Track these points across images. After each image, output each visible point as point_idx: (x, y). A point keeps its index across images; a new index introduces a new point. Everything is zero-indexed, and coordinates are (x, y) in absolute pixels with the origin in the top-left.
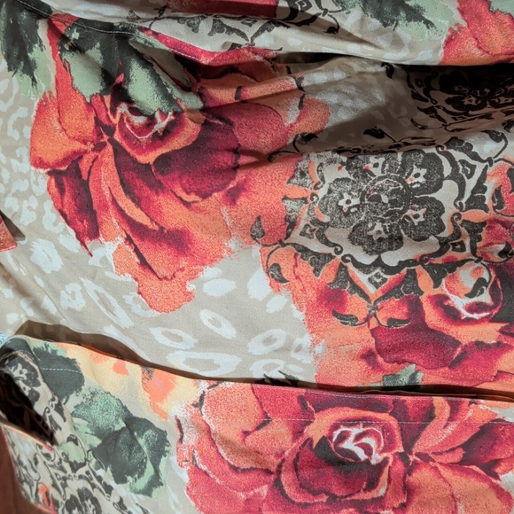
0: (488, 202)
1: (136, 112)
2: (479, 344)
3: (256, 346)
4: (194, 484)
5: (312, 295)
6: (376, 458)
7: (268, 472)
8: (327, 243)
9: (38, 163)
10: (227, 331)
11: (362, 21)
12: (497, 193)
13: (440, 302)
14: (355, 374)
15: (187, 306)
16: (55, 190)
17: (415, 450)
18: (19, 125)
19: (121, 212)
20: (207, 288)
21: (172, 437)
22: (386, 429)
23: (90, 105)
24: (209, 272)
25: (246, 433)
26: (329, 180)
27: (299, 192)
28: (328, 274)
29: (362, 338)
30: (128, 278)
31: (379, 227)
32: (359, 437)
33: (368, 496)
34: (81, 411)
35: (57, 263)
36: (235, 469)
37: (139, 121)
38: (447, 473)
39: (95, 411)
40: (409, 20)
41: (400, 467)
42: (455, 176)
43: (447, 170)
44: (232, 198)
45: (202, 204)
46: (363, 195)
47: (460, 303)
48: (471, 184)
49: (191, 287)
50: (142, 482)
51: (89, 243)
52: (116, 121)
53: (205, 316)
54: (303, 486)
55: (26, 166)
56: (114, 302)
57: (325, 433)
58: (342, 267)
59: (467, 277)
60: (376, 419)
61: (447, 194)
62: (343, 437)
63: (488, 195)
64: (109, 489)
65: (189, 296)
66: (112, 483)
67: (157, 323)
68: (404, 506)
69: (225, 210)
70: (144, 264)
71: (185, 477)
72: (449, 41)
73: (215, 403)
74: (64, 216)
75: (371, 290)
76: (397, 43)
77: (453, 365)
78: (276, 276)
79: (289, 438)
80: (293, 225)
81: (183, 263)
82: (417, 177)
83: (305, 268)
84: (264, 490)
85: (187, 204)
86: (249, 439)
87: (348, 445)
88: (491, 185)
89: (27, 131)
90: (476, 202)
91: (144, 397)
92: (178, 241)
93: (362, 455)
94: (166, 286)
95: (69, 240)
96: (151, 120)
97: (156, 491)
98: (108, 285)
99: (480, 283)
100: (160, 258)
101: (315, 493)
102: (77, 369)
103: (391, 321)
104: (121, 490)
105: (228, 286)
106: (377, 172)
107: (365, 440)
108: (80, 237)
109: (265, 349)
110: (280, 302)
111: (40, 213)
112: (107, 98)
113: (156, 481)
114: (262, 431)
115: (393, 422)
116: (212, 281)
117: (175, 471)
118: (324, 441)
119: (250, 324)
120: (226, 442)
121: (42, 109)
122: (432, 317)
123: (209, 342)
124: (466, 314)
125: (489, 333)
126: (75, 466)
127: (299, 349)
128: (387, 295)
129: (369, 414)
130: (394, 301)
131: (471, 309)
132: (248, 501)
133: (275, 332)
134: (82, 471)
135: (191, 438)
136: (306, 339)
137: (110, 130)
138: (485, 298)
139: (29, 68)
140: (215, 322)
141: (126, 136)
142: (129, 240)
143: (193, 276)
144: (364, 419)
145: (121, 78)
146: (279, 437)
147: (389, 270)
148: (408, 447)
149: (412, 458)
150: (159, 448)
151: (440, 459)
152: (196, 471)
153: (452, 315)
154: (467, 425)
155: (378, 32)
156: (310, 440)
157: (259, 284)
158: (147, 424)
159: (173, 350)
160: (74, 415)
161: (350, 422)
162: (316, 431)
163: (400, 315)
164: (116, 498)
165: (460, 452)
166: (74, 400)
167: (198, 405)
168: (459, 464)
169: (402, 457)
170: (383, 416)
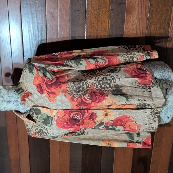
0: (90, 87)
1: (48, 78)
2: (89, 103)
3: (64, 105)
4: (57, 123)
5: (70, 98)
6: (79, 119)
7: (66, 121)
8: (71, 92)
9: (35, 85)
10: (60, 104)
11: (75, 65)
12: (91, 86)
13: (84, 98)
14: (76, 108)
15: (55, 101)
16: (37, 88)
17: (84, 117)
18: (31, 80)
19: (46, 90)
20: (58, 99)
21: (54, 118)
22: (80, 115)
23: (42, 78)
24: (58, 97)
25: (63, 116)
26: (71, 85)
27: (68, 87)
28: (72, 96)
29: (76, 103)
30: (47, 98)
31: (77, 90)
32: (77, 116)
33: (78, 123)
34: (41, 117)
35: (37, 97)
36: (62, 121)
37: (48, 79)
38: (88, 120)
39: (43, 116)
40: (80, 65)
41: (82, 120)
42: (86, 84)
43: (85, 83)
44: (60, 88)
45: (57, 89)
46: (75, 87)
47: (86, 98)
48: (88, 85)
49: (56, 99)
50: (50, 125)
51: (42, 94)
52: (45, 79)
53: (57, 102)
54: (70, 123)
55: (33, 85)
56: (46, 101)
58: (73, 95)
59: (87, 95)
61: (85, 86)
62: (75, 116)
63: (89, 86)
64: (45, 127)
65: (55, 100)
66: (45, 126)
67: (51, 104)
68: (83, 124)
69: (59, 89)
70: (49, 96)
71: (56, 123)
72: (85, 67)
73: (59, 113)
74: (38, 91)
75: (77, 97)
76: (79, 68)
77: (87, 106)
78: (66, 96)
79: (68, 117)
80: (67, 91)
81: (55, 96)
82: (81, 84)
83: (69, 95)
84: (65, 123)
85: (55, 89)
86: (63, 117)
87: (76, 117)
88: (90, 85)
89: (33, 81)
90: (88, 87)
91: (50, 113)
92: (54, 93)
94: (52, 99)
95: (39, 94)
96: (50, 79)
97: (52, 126)
98: (45, 99)
99: (88, 96)
100: (51, 95)
101: (72, 123)
103: (79, 101)
104: (46, 127)
105: (60, 98)
106: (77, 84)
107: (78, 117)
108: (40, 94)
109: (65, 105)
110: (66, 99)
111: (35, 91)
112: (44, 77)
113: (52, 124)
114: (65, 116)
115: (81, 114)
116: (58, 98)
117: (54, 122)
118: (73, 117)
119: (63, 102)
120: (60, 118)
121: (35, 78)
122: (84, 100)
123: (58, 105)
124: (87, 99)
125: (90, 101)
126: (39, 126)
127: (69, 105)
128: (78, 98)
129: (78, 113)
130: (79, 98)
131: (88, 99)
132: (64, 125)
133: (66, 103)
134: (40, 126)
135: (56, 118)
136: (70, 104)
137: (45, 81)
138: (89, 97)
139: (32, 73)
140: (59, 103)
141: (47, 81)
142: (47, 94)
143: (56, 97)
145: (45, 74)
146: (67, 116)
147: (78, 95)
148: (83, 117)
150: (52, 119)
151: (87, 118)
152: (57, 122)
153: (86, 100)
154: (89, 113)
155: (77, 67)
156: (71, 117)
157: (64, 98)
158: (50, 117)
159: (53, 107)
160: (40, 117)
161: (76, 114)
162: (71, 116)
163: (80, 100)
164: (46, 129)
165: (89, 117)
166: (40, 115)
167: (57, 113)
168: (89, 119)
169: (82, 118)
170: (79, 113)
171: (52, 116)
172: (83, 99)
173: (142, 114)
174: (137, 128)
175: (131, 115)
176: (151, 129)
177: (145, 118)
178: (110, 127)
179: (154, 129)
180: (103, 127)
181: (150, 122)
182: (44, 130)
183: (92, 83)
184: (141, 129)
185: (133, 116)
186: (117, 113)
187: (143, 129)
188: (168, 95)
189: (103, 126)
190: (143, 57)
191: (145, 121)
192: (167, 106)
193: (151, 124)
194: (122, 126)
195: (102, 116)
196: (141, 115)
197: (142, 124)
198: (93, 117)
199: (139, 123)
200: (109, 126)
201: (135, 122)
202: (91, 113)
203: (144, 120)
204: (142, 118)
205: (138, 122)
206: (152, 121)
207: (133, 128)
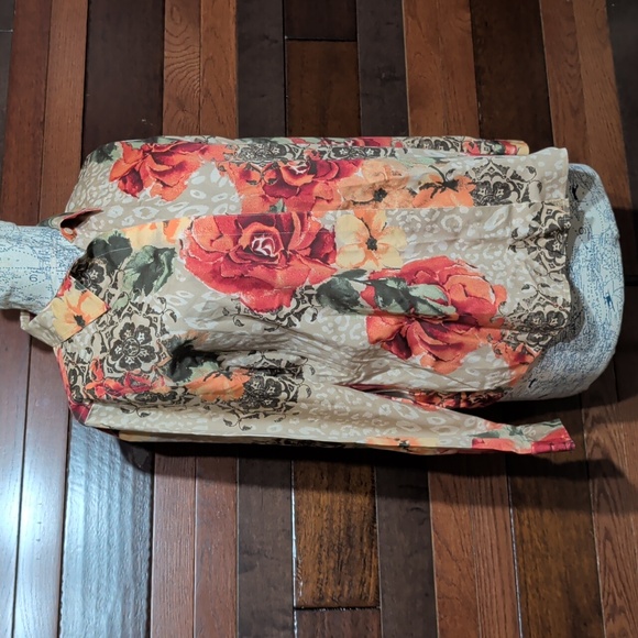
2: (305, 185)
3: (215, 199)
4: (188, 263)
5: (237, 175)
6: (272, 255)
10: (202, 196)
12: (308, 157)
13: (287, 169)
14: (260, 208)
15: (184, 191)
16: (122, 184)
17: (289, 248)
19: (154, 172)
20: (193, 182)
21: (177, 250)
22: (275, 237)
23: (141, 150)
24: (194, 174)
25: (212, 241)
26: (241, 147)
27: (230, 151)
28: (243, 165)
29: (258, 191)
30: (157, 196)
32: (264, 244)
34: (129, 265)
36: (208, 252)
38: (305, 262)
39: (137, 260)
41: (284, 258)
42: (291, 152)
43: (288, 150)
44: (203, 152)
45: (191, 154)
46: (255, 154)
47: (295, 168)
48: (298, 154)
49: (186, 183)
50: (162, 279)
51: (137, 194)
53: (192, 192)
54: (240, 258)
55: (107, 184)
57: (248, 243)
58: (248, 164)
60: (269, 231)
61: (288, 156)
62: (256, 245)
65: (185, 187)
68: (286, 267)
69: (200, 155)
70: (165, 185)
71: (184, 262)
73: (197, 226)
75: (260, 168)
77: (297, 195)
78: (222, 170)
79: (232, 244)
81: (183, 174)
82: (276, 151)
84: (222, 259)
85: (184, 155)
86: (213, 244)
87: (259, 249)
88: (305, 156)
89: (108, 174)
90: (301, 158)
91: (164, 237)
93: (266, 254)
94: (174, 189)
97: (169, 279)
98: (147, 204)
100: (172, 178)
101: (246, 260)
102: (129, 246)
105: (202, 179)
106: (260, 147)
107: (267, 247)
108: (134, 195)
109: (219, 200)
110: (225, 180)
113: (170, 273)
114: (219, 240)
115: (277, 232)
116: (195, 178)
117: (179, 262)
118: (248, 247)
119: (211, 190)
121: (116, 164)
122: (285, 176)
123: (193, 202)
124: (298, 172)
125: (308, 179)
127: (234, 198)
128: (267, 169)
129: (266, 228)
130: (270, 171)
131: (299, 169)
133: (222, 195)
134: (125, 311)
135: (187, 246)
136: (237, 194)
138: (304, 165)
140: (197, 194)
141: (157, 148)
142: (158, 181)
143: (187, 178)
144: (265, 231)
146: (227, 241)
148: (286, 247)
149: (288, 252)
150: (171, 256)
151: (300, 252)
152: (189, 258)
153: (292, 173)
154: (309, 234)
156: (241, 247)
157: (216, 173)
158: (166, 249)
159: (178, 212)
160: (126, 268)
161: (258, 234)
162: (244, 242)
163: (273, 177)
164: (145, 308)
165: (309, 249)
166: (127, 260)
167: (190, 229)
168: (311, 257)
169: (284, 252)
170: (272, 229)
171: (170, 246)
172: (283, 172)
173: (502, 255)
174: (492, 298)
175: (463, 257)
176: (548, 303)
177: (517, 267)
178: (391, 284)
179: (560, 302)
180: (364, 282)
181: (538, 280)
182: (140, 320)
183: (314, 152)
184: (508, 300)
185: (473, 262)
186: (409, 240)
187: (518, 300)
188: (582, 204)
189: (364, 278)
190: (479, 147)
191: (521, 279)
192: (590, 237)
193: (544, 286)
194: (437, 283)
195: (356, 248)
196: (501, 258)
197: (509, 285)
198: (322, 247)
199: (497, 282)
200: (386, 281)
201: (484, 278)
202: (315, 230)
203: (514, 275)
204: (506, 269)
205: (494, 277)
206: (545, 280)
207: (479, 295)
